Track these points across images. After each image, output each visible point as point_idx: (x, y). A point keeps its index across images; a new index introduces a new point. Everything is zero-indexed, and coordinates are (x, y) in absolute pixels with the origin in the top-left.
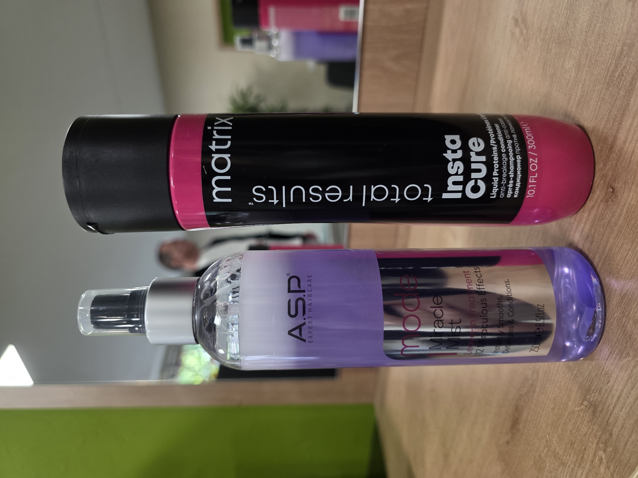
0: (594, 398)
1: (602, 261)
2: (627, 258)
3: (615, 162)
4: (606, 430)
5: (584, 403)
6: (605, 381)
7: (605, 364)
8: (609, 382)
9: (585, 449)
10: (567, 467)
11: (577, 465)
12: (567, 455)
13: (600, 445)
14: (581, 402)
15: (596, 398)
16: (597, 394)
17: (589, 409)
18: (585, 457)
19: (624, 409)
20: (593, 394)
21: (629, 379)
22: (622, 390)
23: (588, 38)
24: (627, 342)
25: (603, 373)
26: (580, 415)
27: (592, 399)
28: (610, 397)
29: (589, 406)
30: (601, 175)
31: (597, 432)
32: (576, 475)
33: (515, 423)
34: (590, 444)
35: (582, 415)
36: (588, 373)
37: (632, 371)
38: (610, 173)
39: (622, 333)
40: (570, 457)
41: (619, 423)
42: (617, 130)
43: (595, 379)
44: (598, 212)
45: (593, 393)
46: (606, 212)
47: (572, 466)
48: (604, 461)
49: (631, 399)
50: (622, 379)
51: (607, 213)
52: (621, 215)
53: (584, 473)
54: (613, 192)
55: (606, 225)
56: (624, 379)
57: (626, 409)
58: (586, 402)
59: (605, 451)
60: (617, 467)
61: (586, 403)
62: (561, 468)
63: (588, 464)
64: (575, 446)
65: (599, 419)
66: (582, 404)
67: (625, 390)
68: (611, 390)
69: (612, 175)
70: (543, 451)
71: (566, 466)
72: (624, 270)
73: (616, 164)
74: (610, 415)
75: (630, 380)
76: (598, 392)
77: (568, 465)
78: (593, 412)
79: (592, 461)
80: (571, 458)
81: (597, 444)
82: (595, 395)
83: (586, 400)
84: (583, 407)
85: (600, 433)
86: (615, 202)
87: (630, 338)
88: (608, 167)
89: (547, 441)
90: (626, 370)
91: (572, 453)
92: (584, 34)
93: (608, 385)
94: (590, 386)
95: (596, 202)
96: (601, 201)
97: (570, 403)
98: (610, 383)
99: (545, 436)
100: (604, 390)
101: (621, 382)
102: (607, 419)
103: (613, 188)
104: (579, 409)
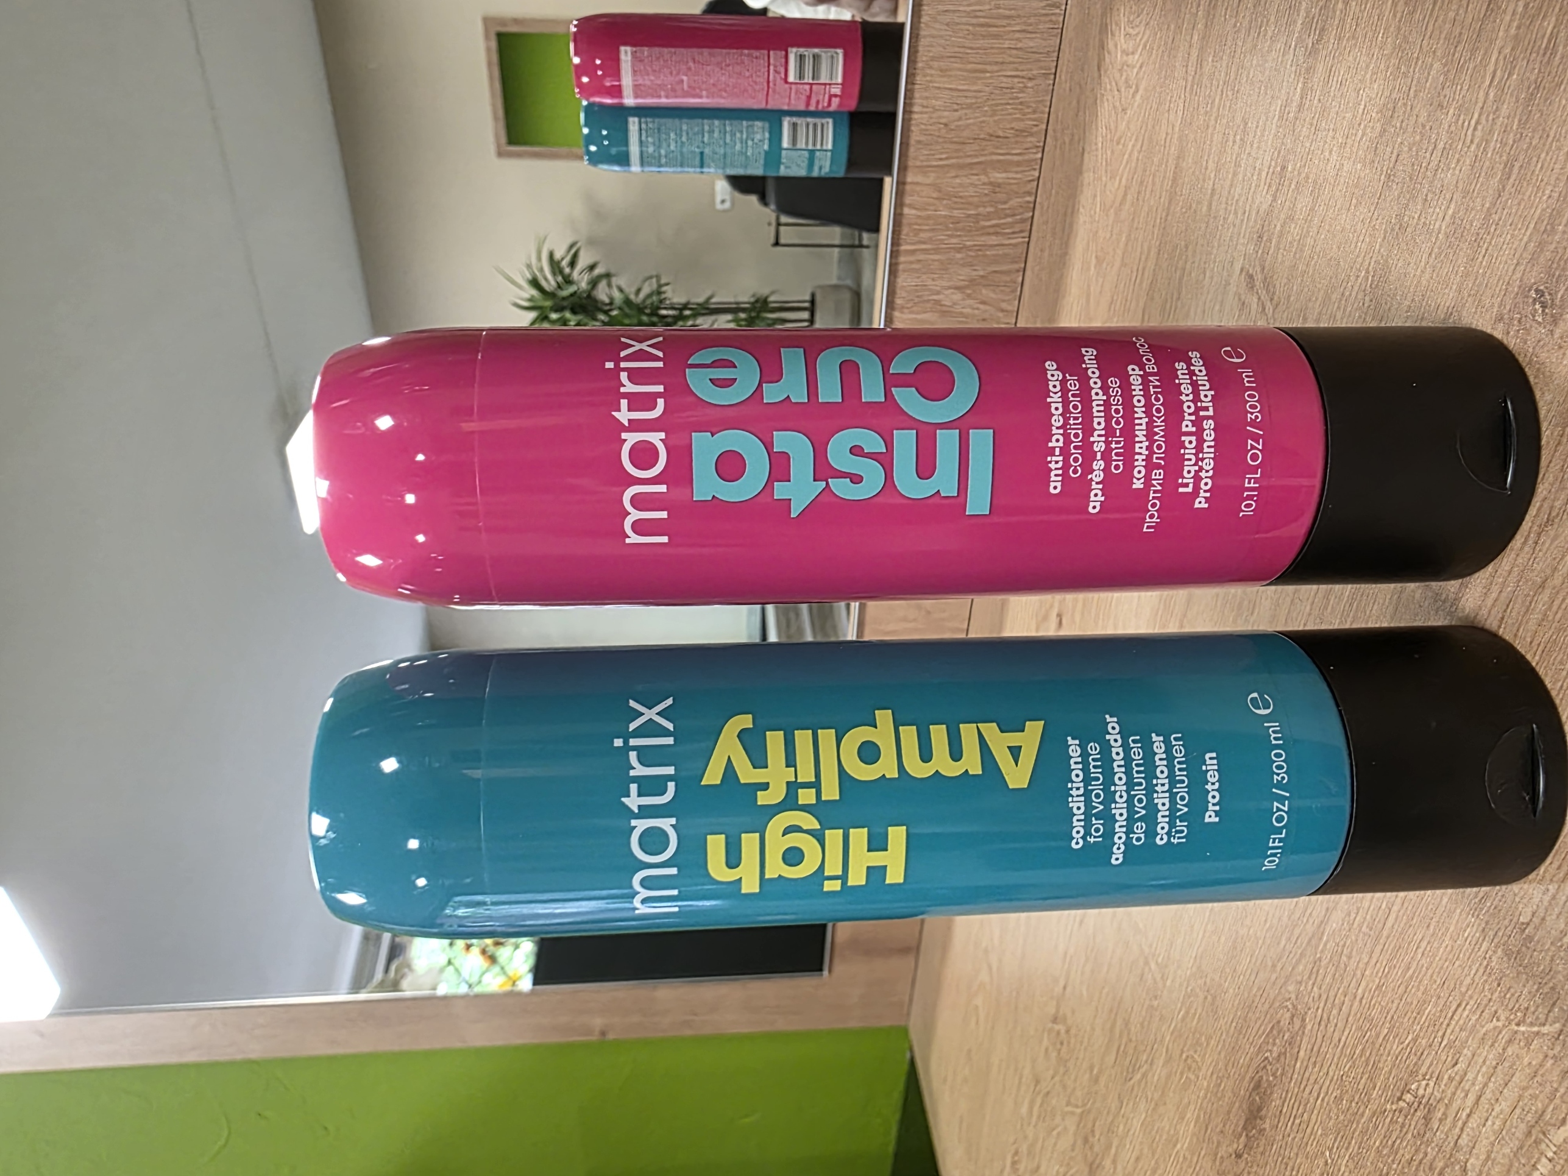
0: (1425, 1090)
4: (1452, 1160)
5: (1404, 1097)
6: (1449, 1059)
7: (1448, 1025)
8: (1456, 1064)
14: (1398, 1094)
15: (1429, 1090)
16: (1432, 1084)
17: (1416, 1110)
19: (1489, 1123)
20: (1424, 1083)
21: (1498, 1064)
22: (1486, 1085)
25: (1444, 1043)
26: (1397, 1122)
27: (1421, 1092)
28: (1460, 1094)
29: (1416, 1104)
33: (1254, 1115)
35: (1400, 1120)
36: (1413, 1039)
37: (1504, 1050)
39: (1481, 970)
41: (1482, 1149)
43: (1426, 1053)
45: (1424, 1079)
49: (1504, 1106)
50: (1484, 1062)
56: (1488, 1063)
57: (1494, 1123)
58: (1409, 1095)
61: (1408, 1097)
65: (1438, 1134)
66: (1400, 1099)
67: (1491, 1085)
68: (1462, 1079)
74: (1462, 1130)
75: (1500, 1067)
76: (1434, 1079)
78: (1424, 1118)
82: (1427, 1085)
83: (1408, 1092)
84: (1402, 1104)
85: (1441, 1164)
89: (1326, 1162)
90: (1492, 1045)
93: (1456, 1068)
94: (1416, 1064)
97: (1375, 1092)
98: (1459, 1065)
99: (1323, 1153)
100: (1446, 1077)
101: (1481, 1066)
102: (1456, 1138)
104: (1394, 1107)
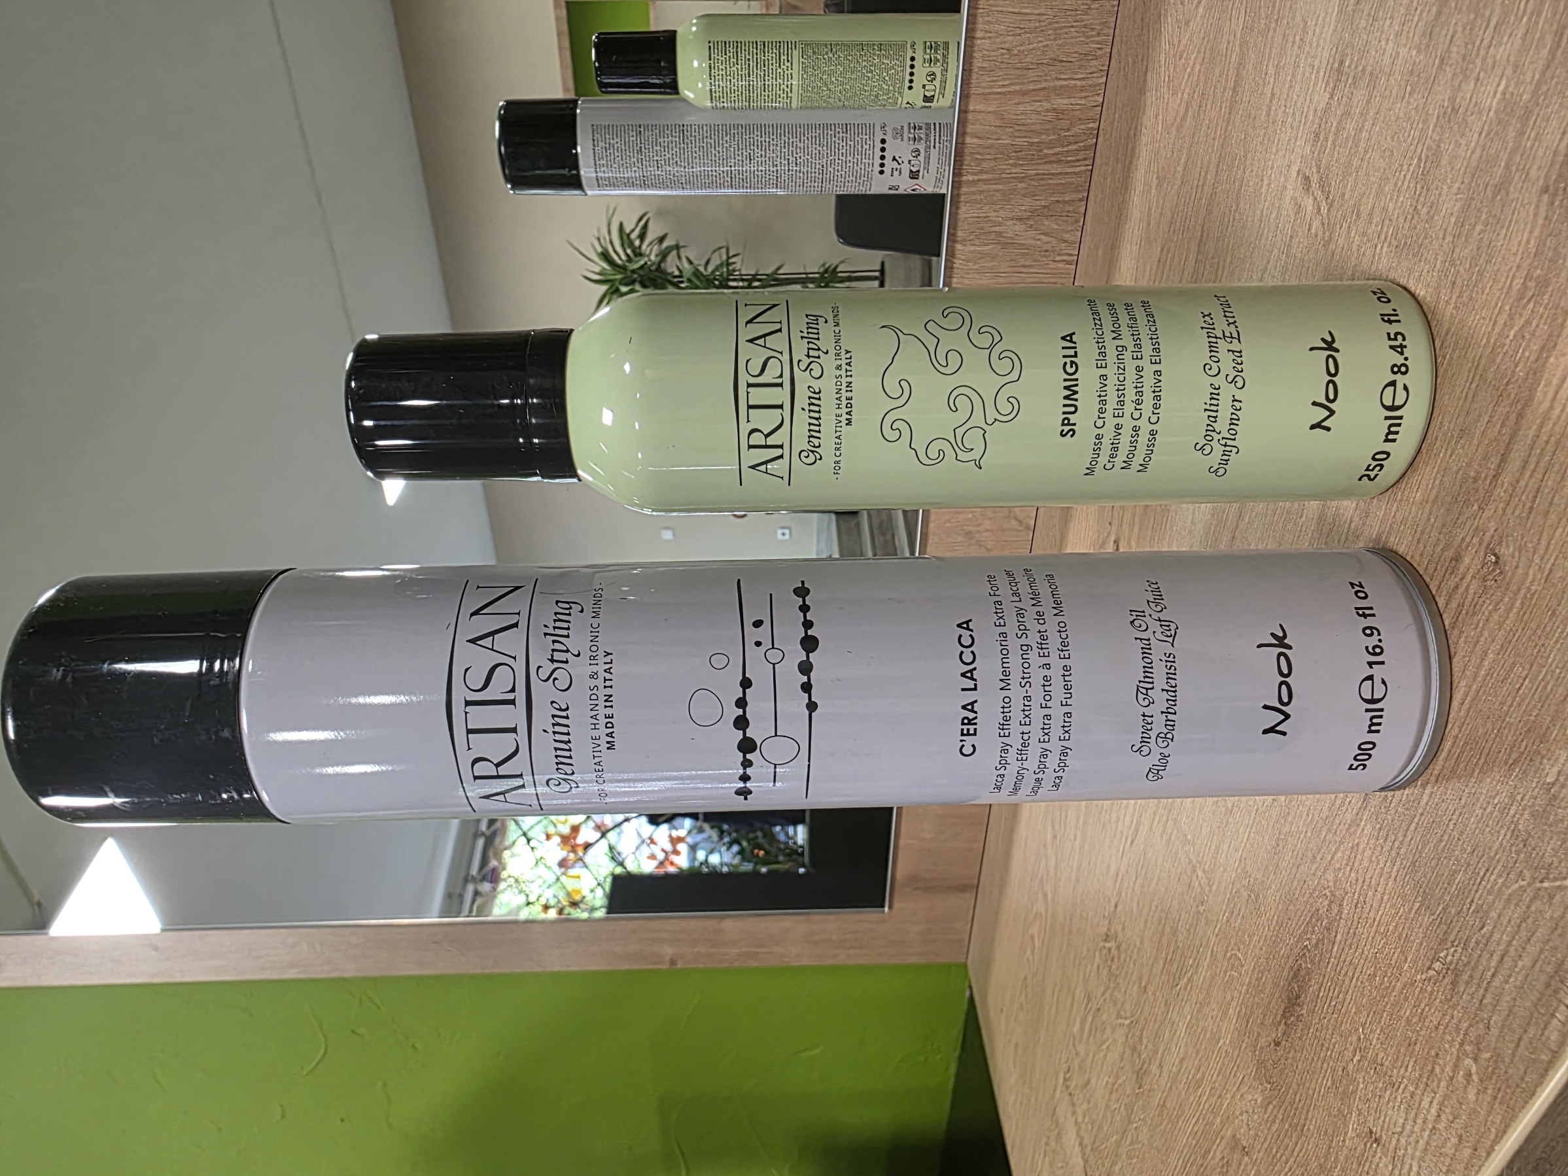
0: (1453, 956)
1: (1472, 693)
2: (1521, 692)
3: (1501, 505)
4: (1477, 1019)
5: (1433, 966)
6: (1477, 923)
7: (1477, 891)
8: (1483, 927)
9: (1437, 1055)
10: (1400, 1091)
11: (1422, 1086)
12: (1401, 1067)
13: (1467, 1048)
14: (1428, 963)
15: (1457, 955)
16: (1459, 950)
17: (1444, 977)
18: (1437, 1069)
19: (1512, 980)
20: (1453, 950)
21: (1522, 922)
22: (1510, 944)
23: (1457, 250)
24: (1518, 853)
25: (1473, 908)
26: (1426, 990)
27: (1449, 958)
28: (1486, 955)
29: (1445, 971)
30: (1474, 527)
31: (1460, 1021)
32: (1420, 1105)
33: (1292, 1002)
34: (1447, 1046)
35: (1429, 988)
36: (1443, 909)
37: (1528, 907)
38: (1492, 525)
39: (1509, 835)
40: (1406, 1070)
41: (1504, 1005)
42: (1509, 443)
43: (1455, 920)
44: (1466, 598)
45: (1453, 946)
46: (1481, 600)
47: (1411, 1088)
48: (1475, 1078)
49: (1526, 961)
50: (1509, 921)
51: (1484, 602)
52: (1511, 609)
53: (1435, 1102)
54: (1496, 563)
55: (1481, 625)
56: (1513, 923)
57: (1516, 979)
58: (1438, 963)
59: (1475, 1059)
60: (1499, 1090)
61: (1437, 965)
62: (1388, 1093)
63: (1443, 1084)
64: (1417, 1048)
65: (1464, 996)
66: (1429, 968)
67: (1515, 942)
68: (1488, 942)
69: (1495, 531)
70: (1352, 1060)
71: (1399, 1087)
72: (1514, 716)
73: (1504, 510)
74: (1486, 990)
75: (1524, 925)
76: (1462, 945)
77: (1402, 1087)
78: (1452, 983)
79: (1452, 1078)
80: (1408, 1074)
81: (1462, 1044)
82: (1455, 951)
83: (1438, 960)
84: (1431, 973)
85: (1466, 1025)
86: (1499, 582)
87: (1525, 846)
88: (1488, 513)
89: (1359, 1039)
90: (1516, 905)
91: (1412, 1063)
92: (1449, 239)
93: (1483, 932)
94: (1446, 932)
95: (1462, 579)
96: (1473, 577)
97: (1407, 965)
98: (1485, 929)
99: (1357, 1030)
100: (1473, 941)
101: (1507, 927)
102: (1480, 998)
103: (1495, 555)
104: (1424, 977)
